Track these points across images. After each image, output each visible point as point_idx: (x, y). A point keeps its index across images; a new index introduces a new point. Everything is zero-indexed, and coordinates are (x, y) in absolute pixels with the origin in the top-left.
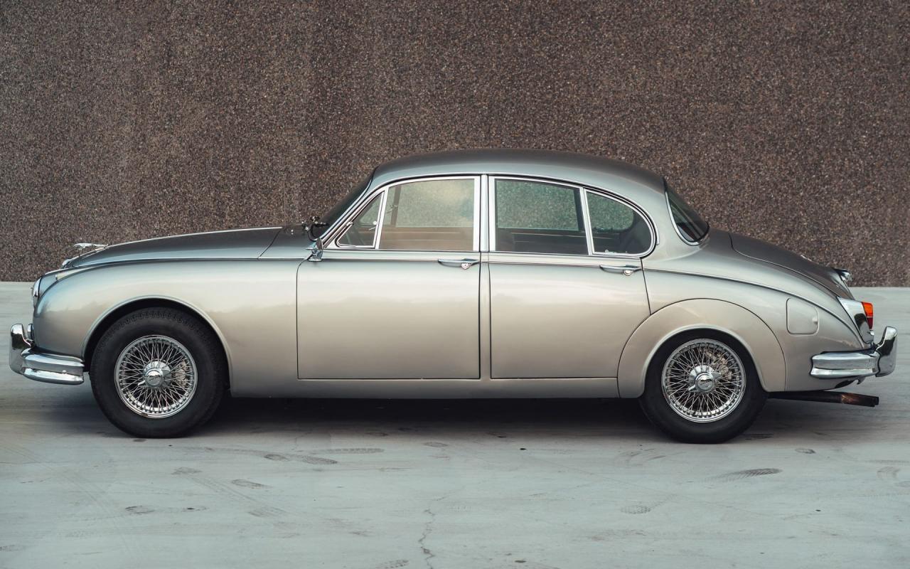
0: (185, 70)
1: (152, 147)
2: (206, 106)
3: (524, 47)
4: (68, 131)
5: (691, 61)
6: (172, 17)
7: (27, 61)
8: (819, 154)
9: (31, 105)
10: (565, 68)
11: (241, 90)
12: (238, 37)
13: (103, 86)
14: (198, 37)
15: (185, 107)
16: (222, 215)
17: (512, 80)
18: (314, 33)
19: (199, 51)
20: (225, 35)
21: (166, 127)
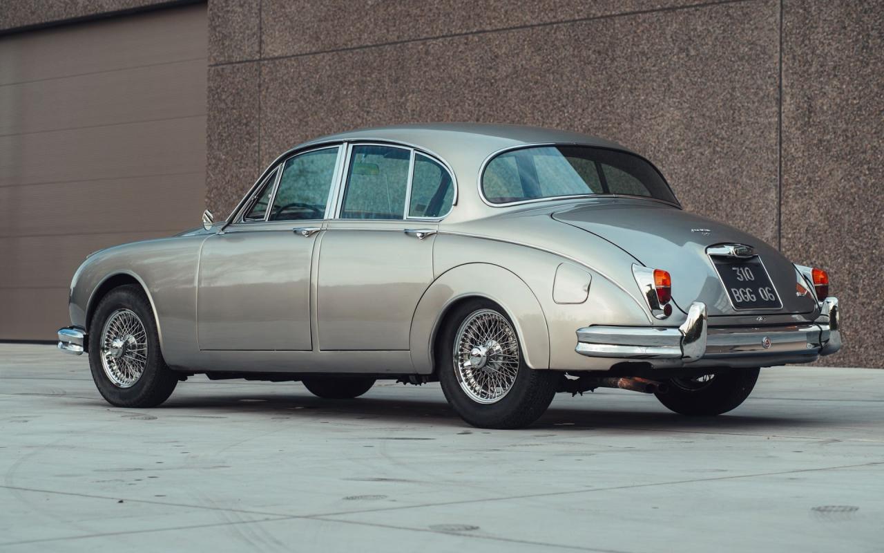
0: (824, 127)
1: (793, 214)
2: (842, 166)
4: (721, 200)
6: (813, 69)
7: (688, 127)
9: (690, 173)
11: (875, 146)
12: (872, 86)
13: (751, 149)
14: (836, 89)
15: (824, 167)
16: (856, 290)
19: (836, 104)
20: (860, 85)
21: (806, 192)
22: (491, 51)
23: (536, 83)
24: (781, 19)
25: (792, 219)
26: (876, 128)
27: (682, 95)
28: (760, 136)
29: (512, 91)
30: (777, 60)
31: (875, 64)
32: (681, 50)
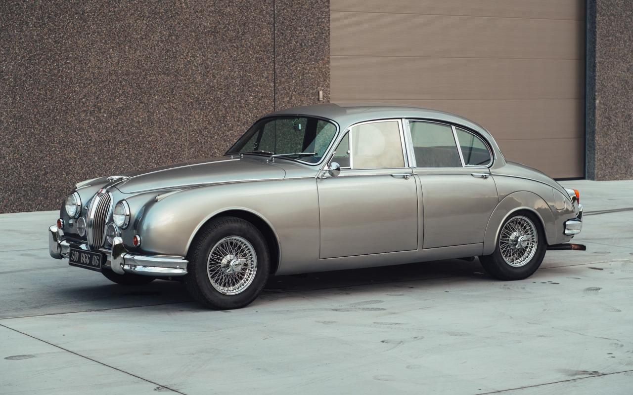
3: (38, 35)
5: (147, 46)
8: (226, 109)
10: (66, 51)
17: (30, 59)
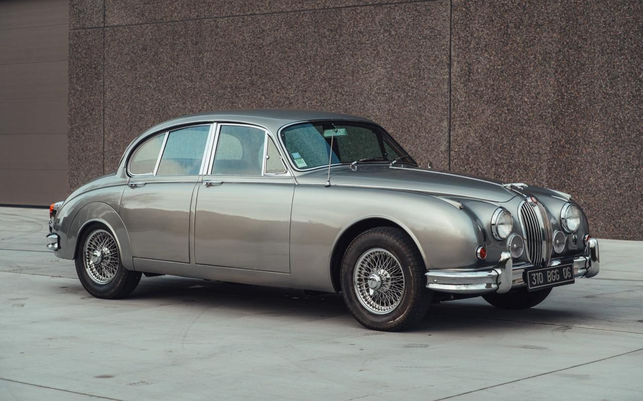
0: (479, 83)
1: (459, 136)
2: (490, 107)
4: (412, 126)
6: (472, 46)
7: (390, 80)
9: (392, 109)
11: (512, 96)
12: (510, 58)
13: (431, 95)
14: (486, 59)
15: (479, 108)
18: (557, 53)
19: (487, 69)
20: (502, 57)
21: (467, 122)
22: (259, 27)
23: (290, 48)
24: (451, 13)
25: (458, 139)
26: (512, 84)
27: (386, 59)
28: (437, 87)
29: (274, 53)
30: (448, 40)
31: (512, 44)
32: (385, 31)
